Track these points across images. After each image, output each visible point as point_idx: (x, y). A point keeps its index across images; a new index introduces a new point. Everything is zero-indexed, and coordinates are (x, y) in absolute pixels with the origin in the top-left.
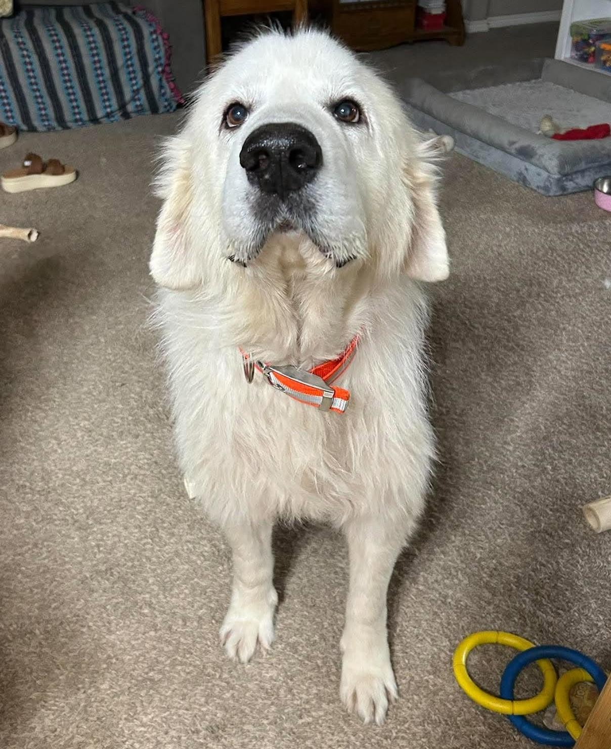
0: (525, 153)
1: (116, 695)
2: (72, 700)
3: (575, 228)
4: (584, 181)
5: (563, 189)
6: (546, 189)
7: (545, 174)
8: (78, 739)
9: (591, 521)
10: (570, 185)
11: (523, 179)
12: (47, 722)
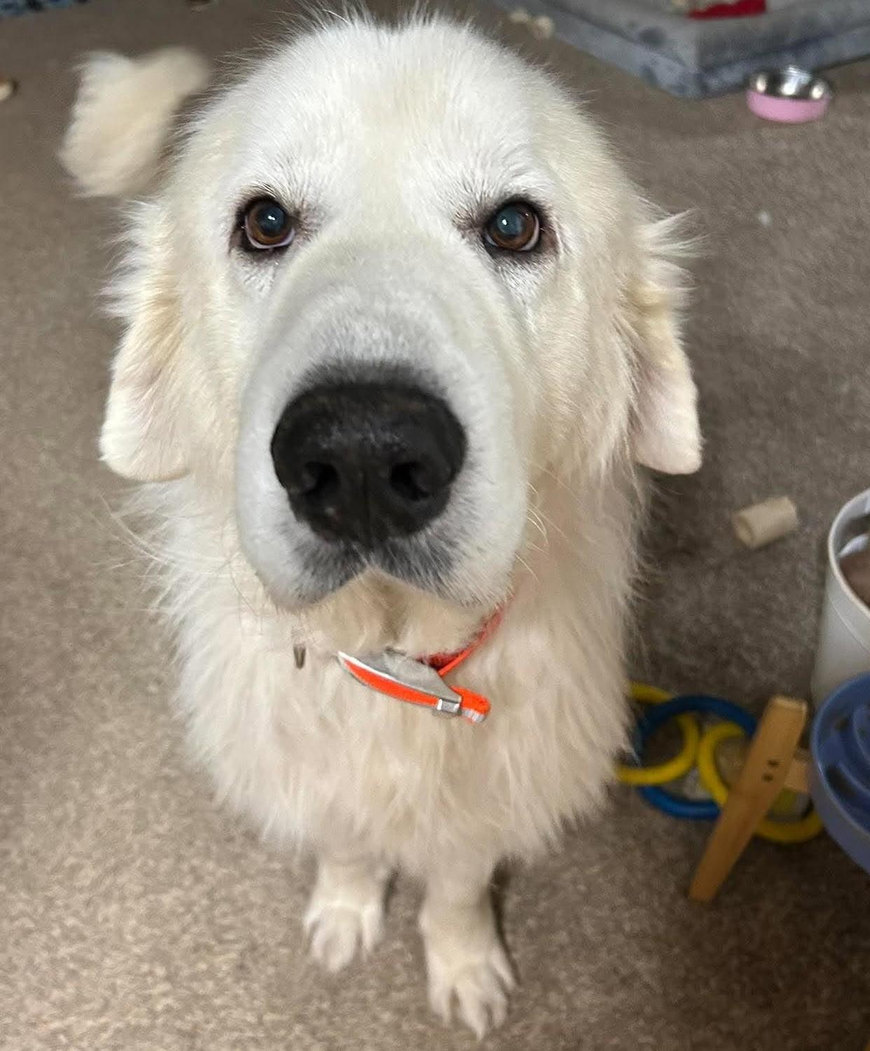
0: (652, 39)
1: (117, 801)
2: (58, 813)
3: (721, 142)
4: (731, 76)
5: (704, 88)
6: (682, 88)
7: (678, 69)
8: (71, 861)
9: (743, 534)
10: (713, 83)
11: (649, 76)
12: (26, 842)
